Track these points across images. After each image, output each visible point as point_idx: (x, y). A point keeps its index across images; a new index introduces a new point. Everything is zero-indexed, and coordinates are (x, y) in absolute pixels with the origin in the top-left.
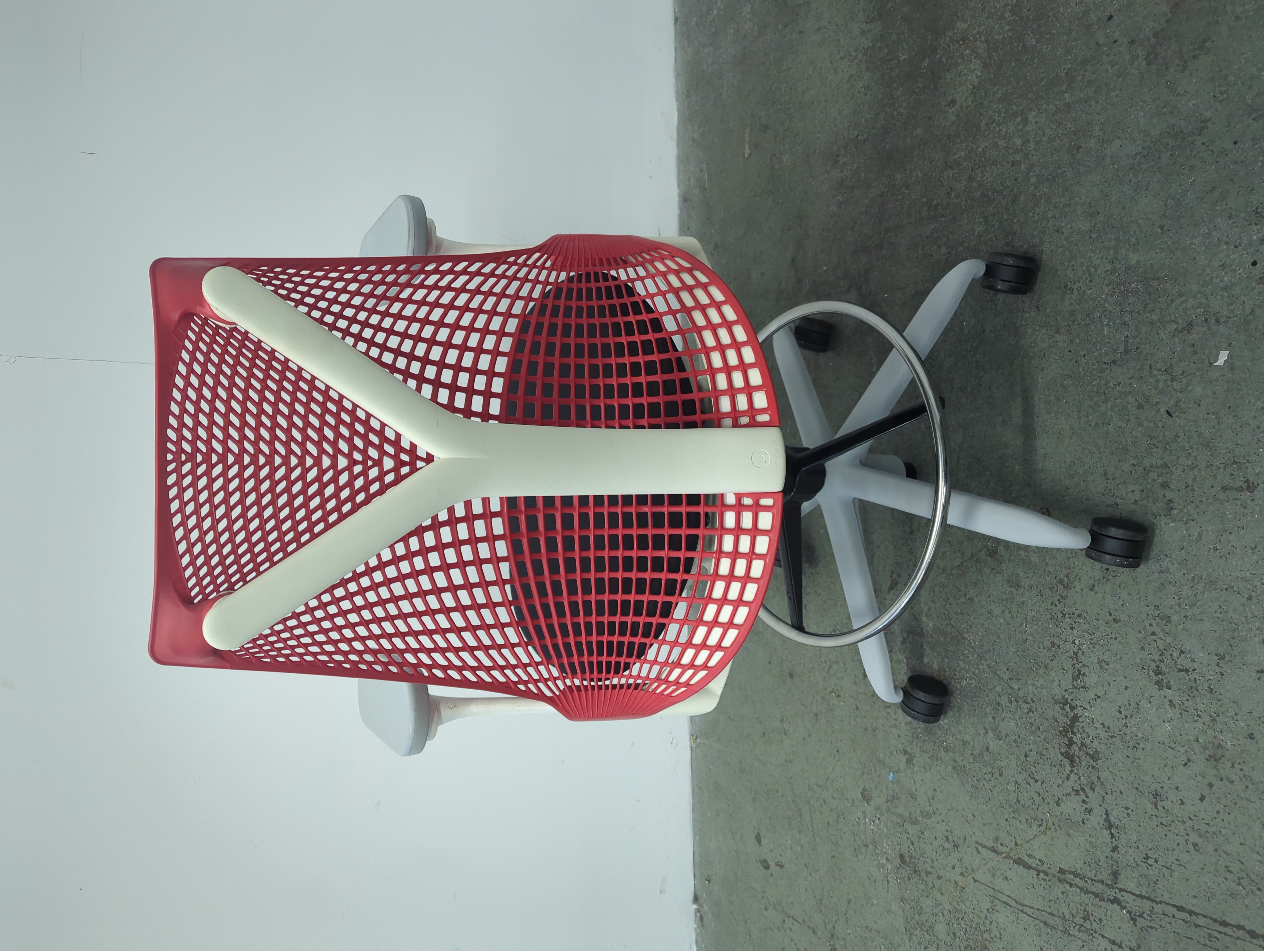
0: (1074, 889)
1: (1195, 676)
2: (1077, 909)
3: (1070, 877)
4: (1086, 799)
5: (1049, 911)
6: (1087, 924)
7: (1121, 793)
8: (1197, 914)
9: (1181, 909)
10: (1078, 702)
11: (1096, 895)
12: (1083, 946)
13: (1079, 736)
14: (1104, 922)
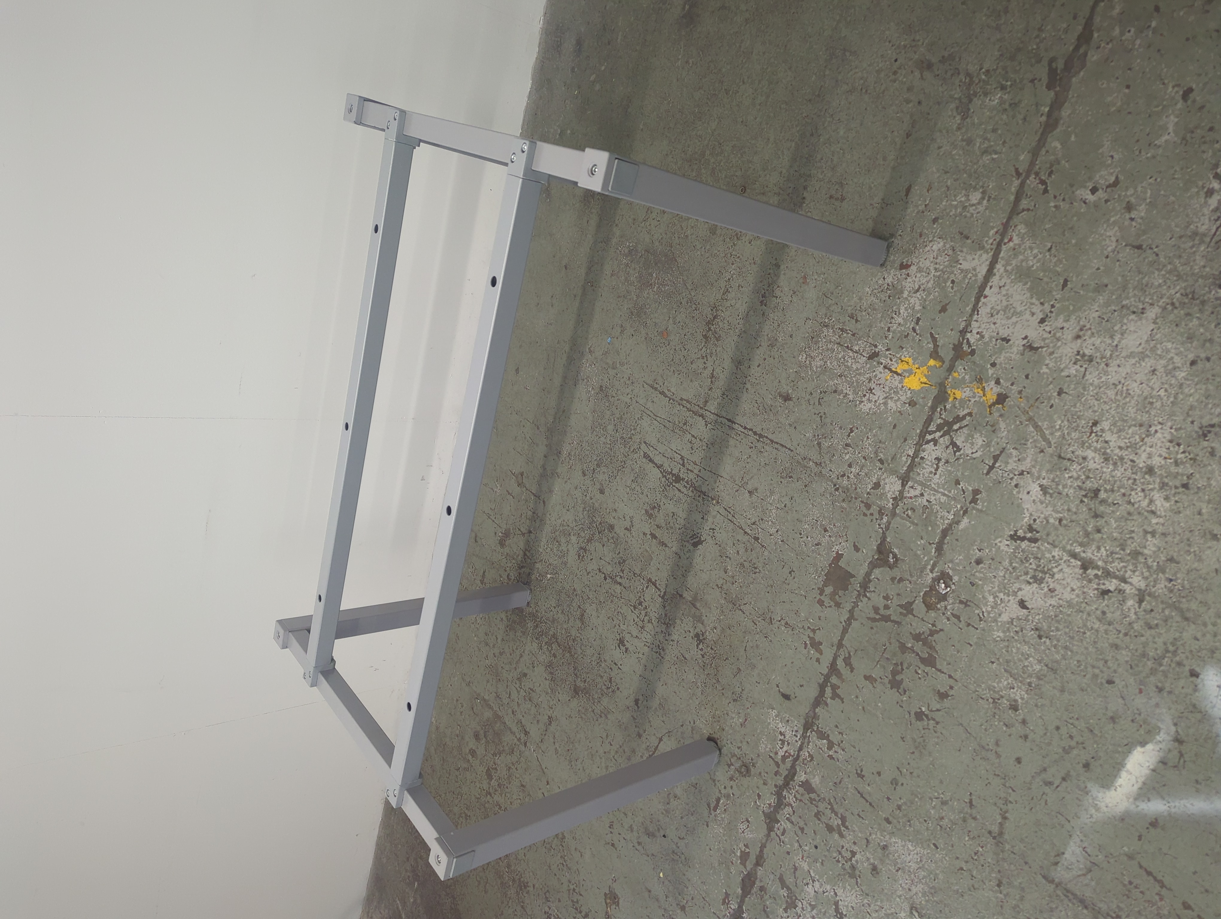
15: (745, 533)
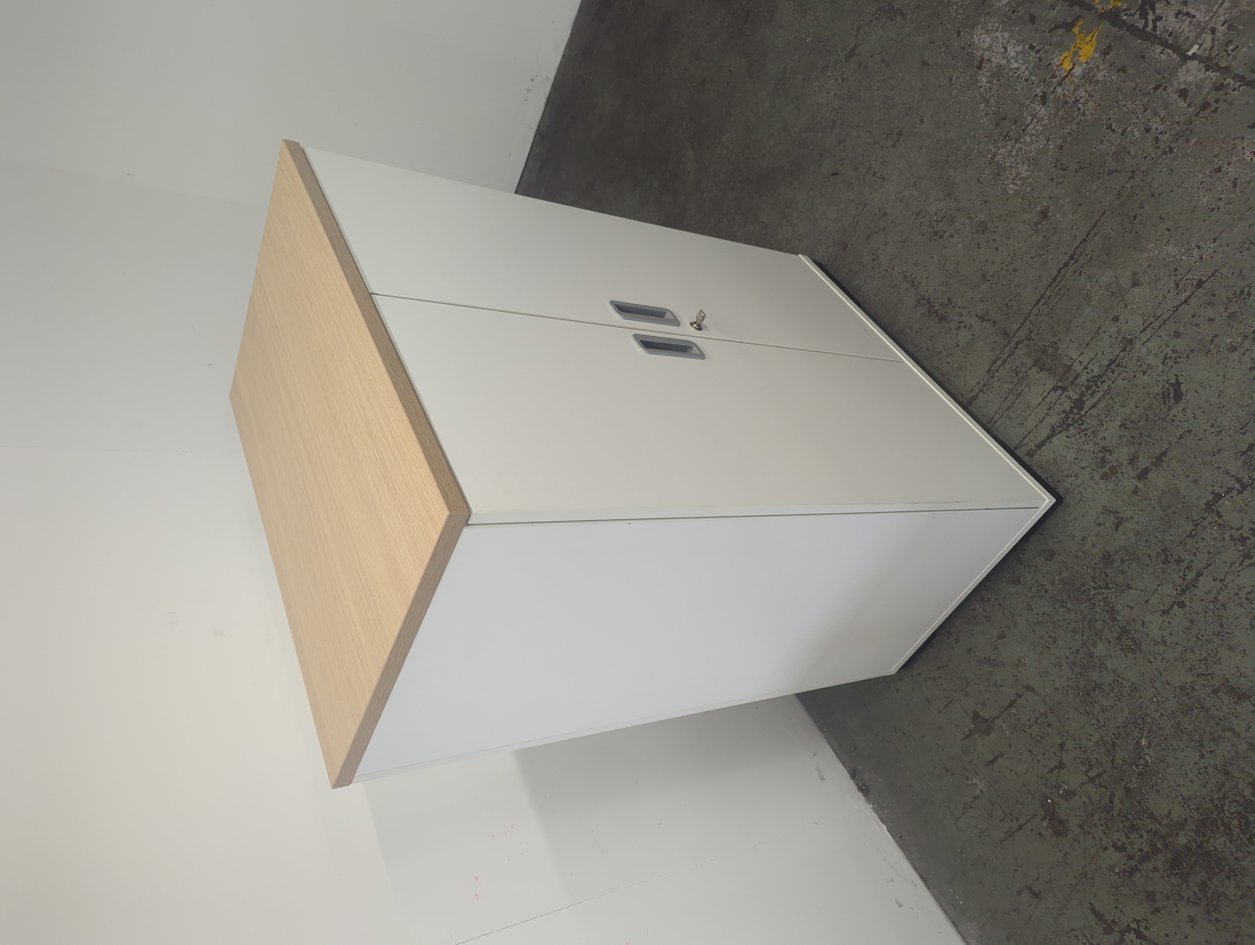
0: (1000, 371)
1: (949, 213)
2: (1010, 376)
3: (993, 368)
4: (964, 325)
5: (1003, 399)
6: (1021, 375)
7: (972, 298)
8: (1044, 294)
9: (1038, 302)
10: (923, 293)
11: (1009, 356)
12: (1030, 388)
13: (936, 305)
14: (1024, 361)
15: (1186, 301)
